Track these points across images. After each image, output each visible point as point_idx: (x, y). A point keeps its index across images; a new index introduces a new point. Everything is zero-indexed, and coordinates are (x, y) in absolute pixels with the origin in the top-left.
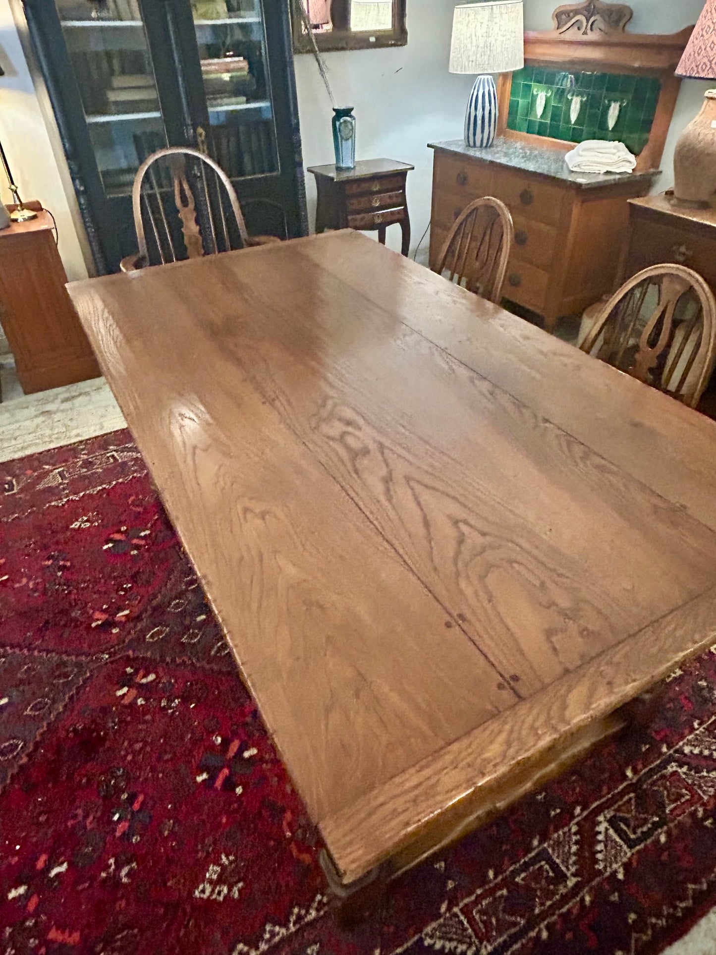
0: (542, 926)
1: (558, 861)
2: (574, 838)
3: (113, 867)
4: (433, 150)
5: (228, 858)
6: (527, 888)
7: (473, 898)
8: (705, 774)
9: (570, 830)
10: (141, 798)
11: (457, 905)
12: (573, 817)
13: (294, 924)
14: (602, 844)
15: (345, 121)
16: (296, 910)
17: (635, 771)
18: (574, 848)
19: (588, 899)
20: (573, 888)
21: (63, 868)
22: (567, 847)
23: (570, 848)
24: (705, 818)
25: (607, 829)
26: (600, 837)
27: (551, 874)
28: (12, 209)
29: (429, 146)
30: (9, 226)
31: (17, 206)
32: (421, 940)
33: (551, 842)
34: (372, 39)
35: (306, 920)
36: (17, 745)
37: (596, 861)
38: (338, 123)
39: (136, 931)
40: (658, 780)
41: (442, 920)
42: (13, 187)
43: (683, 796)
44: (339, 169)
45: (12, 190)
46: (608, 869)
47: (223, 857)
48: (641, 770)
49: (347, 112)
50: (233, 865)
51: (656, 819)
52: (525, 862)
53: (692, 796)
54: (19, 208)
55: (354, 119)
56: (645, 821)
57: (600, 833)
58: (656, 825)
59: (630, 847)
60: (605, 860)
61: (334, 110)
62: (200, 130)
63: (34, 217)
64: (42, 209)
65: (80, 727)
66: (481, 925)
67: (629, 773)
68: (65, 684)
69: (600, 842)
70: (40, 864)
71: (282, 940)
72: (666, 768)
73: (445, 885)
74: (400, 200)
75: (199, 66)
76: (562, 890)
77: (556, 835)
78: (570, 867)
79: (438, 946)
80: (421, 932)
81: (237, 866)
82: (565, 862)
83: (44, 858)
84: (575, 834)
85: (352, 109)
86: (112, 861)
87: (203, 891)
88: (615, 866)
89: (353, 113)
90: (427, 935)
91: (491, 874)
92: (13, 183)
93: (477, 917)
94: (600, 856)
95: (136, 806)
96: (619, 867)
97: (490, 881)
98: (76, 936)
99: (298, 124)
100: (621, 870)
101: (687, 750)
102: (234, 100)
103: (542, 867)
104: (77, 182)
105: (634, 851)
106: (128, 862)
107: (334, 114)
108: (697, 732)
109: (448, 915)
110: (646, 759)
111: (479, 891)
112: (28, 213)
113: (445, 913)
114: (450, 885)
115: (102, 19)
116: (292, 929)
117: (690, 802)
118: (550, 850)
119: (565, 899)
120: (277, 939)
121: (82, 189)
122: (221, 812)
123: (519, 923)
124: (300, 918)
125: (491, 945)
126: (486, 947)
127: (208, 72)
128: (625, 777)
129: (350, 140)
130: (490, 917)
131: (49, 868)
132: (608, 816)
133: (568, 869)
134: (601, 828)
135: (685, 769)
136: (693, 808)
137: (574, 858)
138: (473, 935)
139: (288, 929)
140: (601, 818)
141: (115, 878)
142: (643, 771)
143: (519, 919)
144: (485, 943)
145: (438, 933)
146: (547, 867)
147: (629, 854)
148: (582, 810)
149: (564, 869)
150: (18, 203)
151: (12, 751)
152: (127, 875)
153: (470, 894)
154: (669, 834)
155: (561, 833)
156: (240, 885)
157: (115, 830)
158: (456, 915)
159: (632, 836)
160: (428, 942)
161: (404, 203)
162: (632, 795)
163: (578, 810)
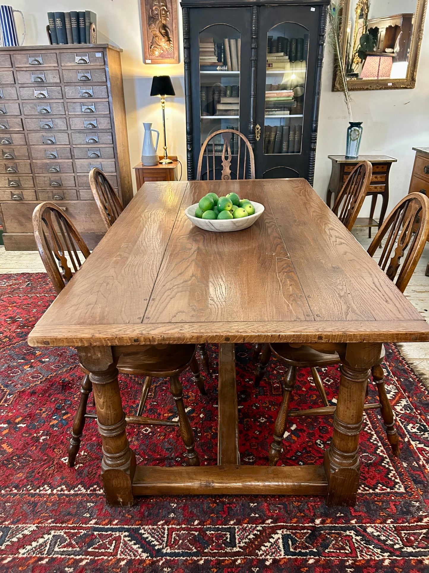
0: (203, 558)
1: (237, 537)
2: (255, 532)
3: (40, 434)
4: (416, 151)
5: (84, 453)
6: (210, 538)
7: (178, 527)
8: (371, 547)
9: (256, 527)
10: (69, 415)
11: (168, 525)
12: (263, 523)
13: (91, 491)
14: (270, 544)
15: (355, 130)
16: (95, 486)
17: (323, 522)
18: (251, 536)
19: (239, 561)
20: (234, 552)
21: (23, 426)
22: (248, 534)
23: (249, 535)
24: (350, 567)
25: (279, 538)
26: (272, 540)
27: (228, 540)
28: (161, 158)
29: (413, 149)
30: (157, 165)
31: (165, 156)
32: (140, 529)
33: (241, 527)
34: (390, 84)
35: (96, 492)
36: (40, 377)
37: (260, 550)
38: (350, 130)
39: (31, 460)
40: (334, 533)
41: (155, 527)
42: (165, 147)
43: (345, 549)
44: (347, 157)
45: (164, 149)
46: (263, 557)
47: (83, 452)
48: (327, 524)
49: (358, 125)
50: (84, 457)
51: (315, 550)
52: (218, 527)
53: (351, 553)
54: (165, 158)
55: (362, 129)
56: (307, 548)
57: (273, 538)
58: (312, 553)
59: (286, 554)
60: (265, 551)
61: (350, 123)
62: (258, 126)
63: (171, 163)
64: (177, 161)
65: (66, 380)
66: (173, 540)
67: (318, 521)
68: (72, 363)
69: (269, 542)
70: (17, 421)
71: (81, 494)
72: (345, 531)
73: (169, 513)
74: (383, 180)
75: (265, 94)
76: (228, 550)
77: (246, 525)
78: (241, 543)
79: (145, 536)
80: (142, 526)
81: (86, 458)
82: (241, 539)
83: (20, 419)
84: (258, 531)
85: (361, 123)
86: (42, 432)
87: (65, 460)
88: (268, 557)
89: (361, 125)
90: (144, 528)
91: (196, 522)
92: (165, 145)
93: (174, 536)
94: (263, 548)
95: (65, 417)
96: (270, 559)
97: (193, 525)
98: (11, 450)
99: (316, 127)
100: (271, 561)
101: (369, 530)
102: (282, 112)
103: (226, 534)
104: (189, 145)
105: (287, 557)
106: (47, 435)
107: (350, 125)
108: (387, 525)
109: (160, 527)
110: (336, 520)
111: (183, 526)
112: (168, 161)
113: (160, 525)
114: (172, 515)
115: (222, 70)
116: (89, 492)
117: (346, 555)
118: (237, 530)
119: (226, 554)
120: (79, 492)
121: (190, 149)
122: (95, 435)
123: (193, 550)
124: (95, 490)
125: (171, 550)
126: (167, 549)
127: (268, 97)
128: (313, 522)
129: (356, 141)
130: (180, 539)
131: (19, 423)
132: (285, 533)
133: (239, 543)
134: (276, 536)
135: (359, 538)
136: (346, 558)
137: (247, 540)
138: (166, 541)
139: (87, 491)
140: (280, 532)
141: (38, 439)
142: (328, 525)
143: (193, 548)
144: (168, 547)
145: (149, 531)
146: (228, 536)
147: (282, 557)
148: (272, 523)
149: (237, 541)
150: (165, 155)
151: (37, 378)
152: (43, 440)
153: (179, 524)
154: (317, 561)
155: (250, 526)
156: (81, 465)
157: (51, 422)
158: (164, 529)
159: (292, 550)
160: (142, 531)
161: (386, 182)
162: (309, 531)
163: (269, 521)
